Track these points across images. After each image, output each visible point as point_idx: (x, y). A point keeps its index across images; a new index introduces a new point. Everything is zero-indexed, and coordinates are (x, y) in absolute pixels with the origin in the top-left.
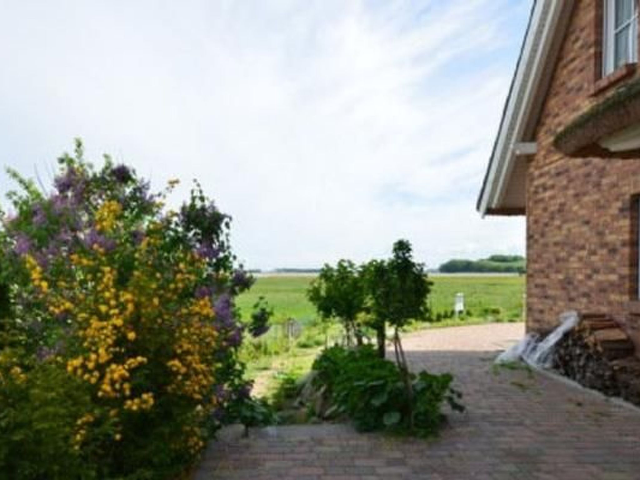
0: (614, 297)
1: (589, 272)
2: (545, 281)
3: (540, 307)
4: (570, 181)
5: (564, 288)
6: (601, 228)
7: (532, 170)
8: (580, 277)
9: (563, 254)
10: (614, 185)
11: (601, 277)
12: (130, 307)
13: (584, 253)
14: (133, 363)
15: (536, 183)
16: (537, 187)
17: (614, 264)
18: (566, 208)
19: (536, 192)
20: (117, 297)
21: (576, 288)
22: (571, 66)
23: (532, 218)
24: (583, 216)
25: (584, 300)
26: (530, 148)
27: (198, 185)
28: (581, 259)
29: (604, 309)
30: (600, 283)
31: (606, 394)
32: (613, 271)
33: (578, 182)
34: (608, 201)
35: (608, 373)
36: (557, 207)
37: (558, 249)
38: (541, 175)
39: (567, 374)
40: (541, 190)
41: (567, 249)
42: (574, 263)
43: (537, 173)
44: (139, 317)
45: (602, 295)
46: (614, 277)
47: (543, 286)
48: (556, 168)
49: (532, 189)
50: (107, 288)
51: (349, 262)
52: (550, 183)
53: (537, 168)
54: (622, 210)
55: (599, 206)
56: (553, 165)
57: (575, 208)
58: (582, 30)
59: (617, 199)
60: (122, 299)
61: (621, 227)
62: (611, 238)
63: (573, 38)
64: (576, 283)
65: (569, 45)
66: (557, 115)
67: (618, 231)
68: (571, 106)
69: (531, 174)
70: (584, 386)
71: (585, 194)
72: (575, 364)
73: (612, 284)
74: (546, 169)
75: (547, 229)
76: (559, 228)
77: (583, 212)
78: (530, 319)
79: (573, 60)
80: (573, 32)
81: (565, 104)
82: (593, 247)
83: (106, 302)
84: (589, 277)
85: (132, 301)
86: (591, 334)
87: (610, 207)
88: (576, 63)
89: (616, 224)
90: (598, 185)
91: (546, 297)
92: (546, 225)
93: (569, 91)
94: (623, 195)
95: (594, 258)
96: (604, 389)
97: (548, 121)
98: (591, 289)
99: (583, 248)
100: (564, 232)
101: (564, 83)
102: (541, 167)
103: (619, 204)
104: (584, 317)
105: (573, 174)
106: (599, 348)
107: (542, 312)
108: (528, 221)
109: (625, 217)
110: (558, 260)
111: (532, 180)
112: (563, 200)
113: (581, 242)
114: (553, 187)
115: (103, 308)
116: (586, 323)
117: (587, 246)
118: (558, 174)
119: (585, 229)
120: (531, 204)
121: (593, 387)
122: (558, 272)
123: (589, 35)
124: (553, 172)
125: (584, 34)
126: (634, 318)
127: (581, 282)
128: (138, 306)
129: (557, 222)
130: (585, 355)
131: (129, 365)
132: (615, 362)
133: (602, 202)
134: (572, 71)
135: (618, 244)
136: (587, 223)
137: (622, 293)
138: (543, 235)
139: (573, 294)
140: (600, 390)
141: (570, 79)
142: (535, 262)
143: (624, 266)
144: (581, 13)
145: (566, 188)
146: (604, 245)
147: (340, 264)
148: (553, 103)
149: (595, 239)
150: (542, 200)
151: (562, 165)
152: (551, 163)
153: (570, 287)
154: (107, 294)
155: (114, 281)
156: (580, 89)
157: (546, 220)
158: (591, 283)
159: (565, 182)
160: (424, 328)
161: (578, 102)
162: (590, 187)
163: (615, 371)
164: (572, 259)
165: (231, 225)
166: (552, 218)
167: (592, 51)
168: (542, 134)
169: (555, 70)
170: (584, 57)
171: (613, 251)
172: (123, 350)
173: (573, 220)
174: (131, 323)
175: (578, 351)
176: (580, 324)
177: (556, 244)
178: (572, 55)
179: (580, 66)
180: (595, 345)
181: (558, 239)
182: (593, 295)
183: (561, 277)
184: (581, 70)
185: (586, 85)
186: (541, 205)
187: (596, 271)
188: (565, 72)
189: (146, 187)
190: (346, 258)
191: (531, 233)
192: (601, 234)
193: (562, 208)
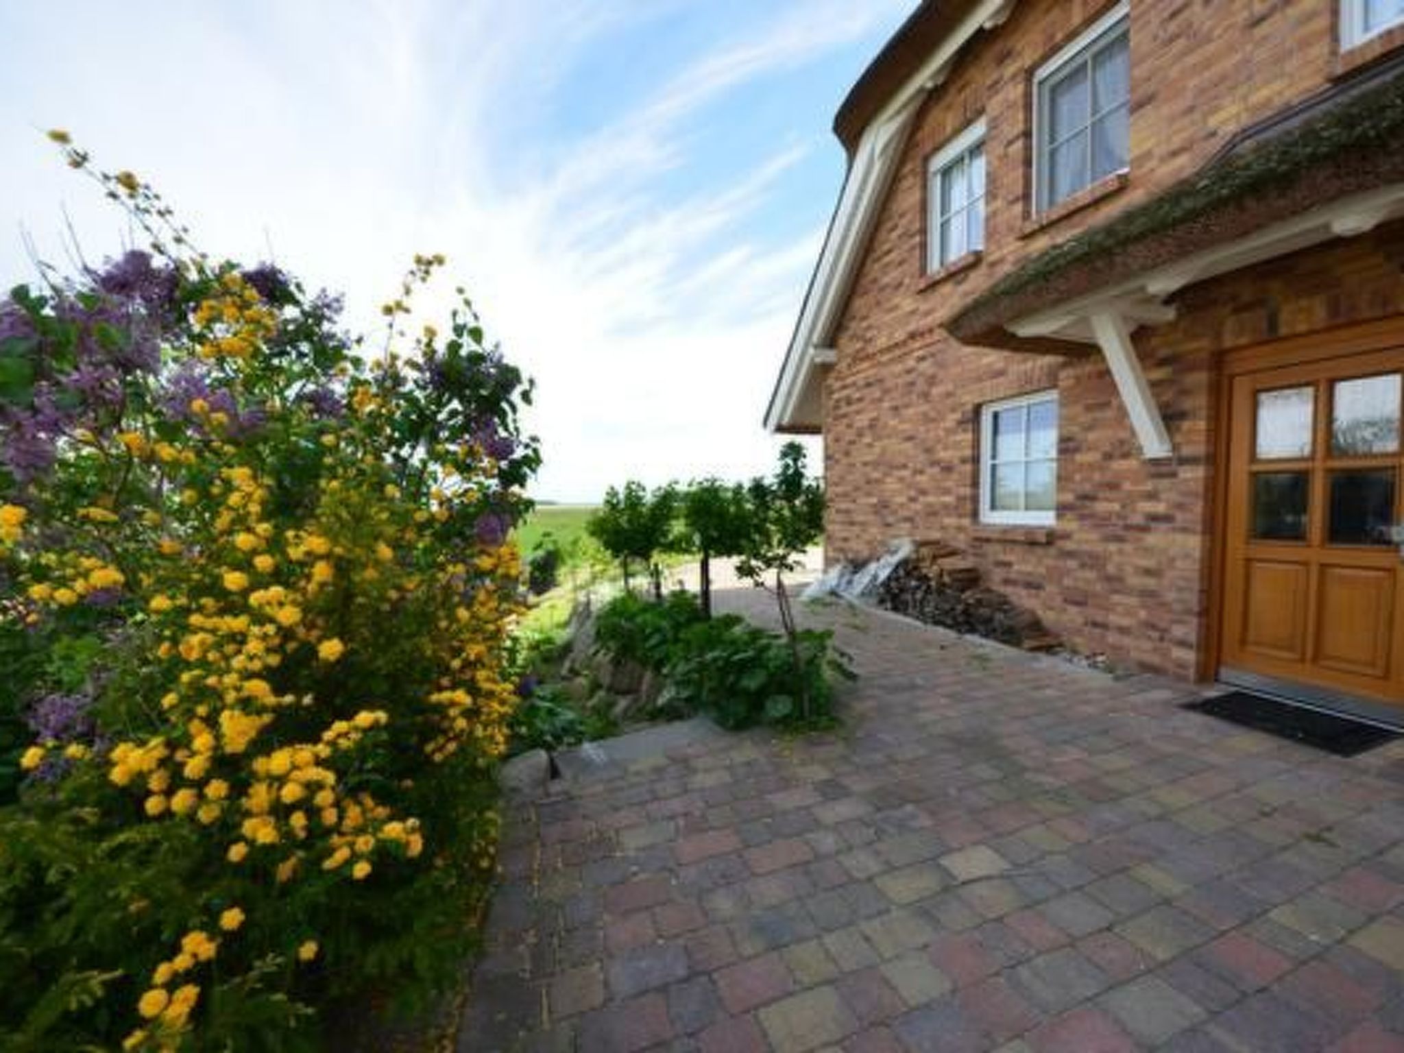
0: (950, 521)
1: (913, 493)
2: (852, 506)
3: (845, 534)
4: (886, 391)
5: (876, 513)
6: (929, 444)
7: (830, 381)
8: (901, 499)
9: (876, 475)
10: (949, 395)
11: (931, 499)
12: (321, 571)
13: (905, 473)
14: (345, 735)
15: (836, 396)
16: (838, 401)
17: (949, 484)
18: (880, 424)
19: (837, 407)
20: (275, 544)
21: (895, 512)
22: (887, 259)
23: (830, 437)
24: (904, 431)
25: (907, 525)
26: (830, 356)
27: (468, 303)
28: (901, 479)
29: (935, 535)
30: (930, 505)
31: (959, 631)
32: (947, 492)
33: (895, 394)
34: (939, 412)
35: (960, 608)
36: (866, 423)
37: (868, 469)
38: (844, 387)
39: (895, 609)
40: (843, 404)
41: (882, 468)
42: (891, 484)
43: (838, 385)
44: (348, 596)
45: (932, 519)
46: (948, 499)
47: (847, 512)
48: (866, 378)
49: (832, 403)
50: (241, 522)
51: (639, 485)
52: (857, 395)
53: (837, 379)
54: (960, 423)
55: (927, 419)
56: (862, 375)
57: (892, 423)
58: (902, 216)
59: (953, 410)
60: (295, 553)
61: (960, 442)
62: (943, 455)
63: (889, 225)
64: (894, 507)
65: (882, 235)
66: (864, 318)
67: (957, 446)
68: (888, 305)
69: (829, 387)
70: (925, 623)
71: (907, 406)
72: (908, 597)
73: (946, 506)
74: (849, 381)
75: (853, 447)
76: (870, 445)
77: (906, 426)
78: (830, 549)
79: (889, 252)
80: (890, 218)
81: (878, 303)
82: (919, 466)
83: (244, 564)
84: (913, 500)
85: (327, 557)
86: (932, 564)
87: (943, 419)
88: (893, 255)
89: (952, 438)
90: (926, 396)
91: (852, 523)
92: (852, 443)
93: (882, 289)
94: (963, 404)
95: (919, 478)
96: (955, 626)
97: (853, 325)
98: (917, 513)
99: (905, 466)
100: (877, 450)
101: (875, 281)
102: (843, 379)
103: (957, 416)
104: (920, 545)
105: (889, 384)
106: (946, 579)
107: (846, 540)
108: (825, 439)
109: (965, 431)
110: (868, 482)
111: (832, 393)
112: (874, 414)
113: (902, 460)
114: (860, 400)
115: (233, 580)
116: (925, 551)
117: (911, 465)
118: (869, 385)
119: (908, 445)
120: (830, 420)
121: (937, 623)
122: (869, 494)
123: (911, 222)
124: (861, 383)
125: (904, 221)
126: (977, 544)
127: (902, 505)
128: (342, 567)
129: (867, 440)
130: (924, 588)
131: (333, 743)
132: (968, 593)
133: (933, 414)
134: (887, 265)
135: (956, 461)
136: (910, 438)
137: (960, 516)
138: (847, 454)
139: (890, 519)
140: (950, 627)
141: (885, 274)
142: (836, 484)
143: (965, 486)
144: (900, 196)
145: (880, 400)
146: (933, 463)
147: (628, 487)
148: (859, 304)
149: (922, 457)
150: (845, 416)
151: (875, 375)
152: (858, 372)
153: (885, 512)
154: (243, 540)
155: (263, 503)
156: (900, 284)
157: (852, 438)
158: (917, 506)
159: (878, 394)
160: (687, 562)
161: (896, 300)
162: (914, 397)
163: (968, 605)
164: (889, 480)
165: (534, 395)
166: (860, 434)
167: (917, 239)
168: (843, 340)
169: (863, 264)
170: (906, 247)
171: (948, 469)
172: (307, 700)
173: (889, 437)
174: (326, 612)
175: (914, 583)
176: (917, 551)
177: (865, 464)
178: (886, 247)
179: (899, 258)
180: (941, 575)
181: (868, 458)
182: (918, 519)
183: (874, 500)
184: (901, 263)
185: (907, 281)
186: (845, 421)
187: (923, 492)
188: (876, 266)
189: (335, 305)
190: (636, 480)
191: (830, 452)
192: (928, 451)
193: (872, 425)
